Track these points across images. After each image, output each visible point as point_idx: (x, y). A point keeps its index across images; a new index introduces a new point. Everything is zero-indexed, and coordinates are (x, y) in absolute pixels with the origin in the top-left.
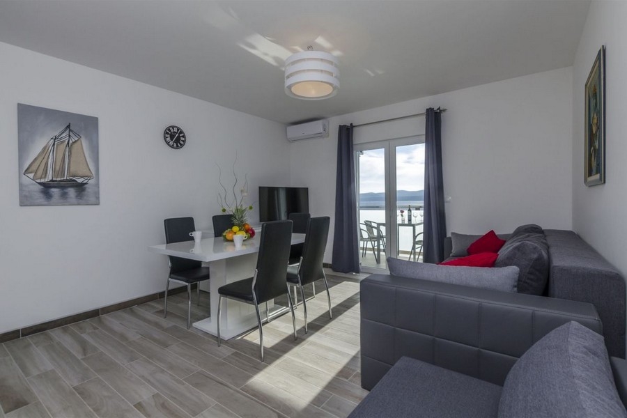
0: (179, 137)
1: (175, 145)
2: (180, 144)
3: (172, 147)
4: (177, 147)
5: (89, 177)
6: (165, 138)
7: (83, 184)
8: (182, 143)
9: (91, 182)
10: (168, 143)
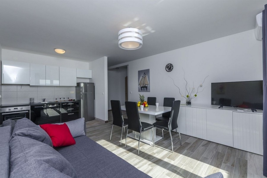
0: (170, 67)
1: (169, 71)
2: (171, 70)
3: (168, 71)
4: (170, 71)
5: (148, 85)
6: (166, 69)
7: (147, 87)
8: (172, 69)
9: (148, 86)
10: (167, 71)
